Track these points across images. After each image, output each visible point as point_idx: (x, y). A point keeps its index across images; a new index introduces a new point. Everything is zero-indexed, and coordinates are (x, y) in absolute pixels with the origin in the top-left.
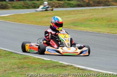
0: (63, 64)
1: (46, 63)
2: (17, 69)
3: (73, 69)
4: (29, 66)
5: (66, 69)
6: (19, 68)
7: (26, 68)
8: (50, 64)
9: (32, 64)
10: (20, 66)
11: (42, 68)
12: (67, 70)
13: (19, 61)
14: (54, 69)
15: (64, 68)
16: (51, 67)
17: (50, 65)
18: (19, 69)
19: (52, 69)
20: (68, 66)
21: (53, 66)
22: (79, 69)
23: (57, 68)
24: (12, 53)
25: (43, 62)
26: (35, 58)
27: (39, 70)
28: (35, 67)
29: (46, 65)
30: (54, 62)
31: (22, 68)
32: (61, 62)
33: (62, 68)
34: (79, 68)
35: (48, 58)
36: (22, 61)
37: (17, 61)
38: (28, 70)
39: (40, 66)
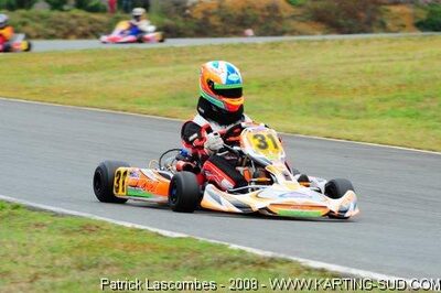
1: (181, 249)
3: (300, 272)
4: (121, 261)
8: (199, 252)
9: (128, 251)
10: (86, 262)
11: (175, 268)
15: (263, 269)
16: (212, 265)
17: (202, 257)
19: (220, 273)
20: (272, 260)
21: (218, 262)
23: (235, 268)
24: (17, 207)
28: (147, 265)
30: (210, 245)
31: (96, 266)
32: (235, 247)
34: (322, 272)
35: (175, 231)
36: (80, 239)
37: (62, 240)
39: (166, 261)
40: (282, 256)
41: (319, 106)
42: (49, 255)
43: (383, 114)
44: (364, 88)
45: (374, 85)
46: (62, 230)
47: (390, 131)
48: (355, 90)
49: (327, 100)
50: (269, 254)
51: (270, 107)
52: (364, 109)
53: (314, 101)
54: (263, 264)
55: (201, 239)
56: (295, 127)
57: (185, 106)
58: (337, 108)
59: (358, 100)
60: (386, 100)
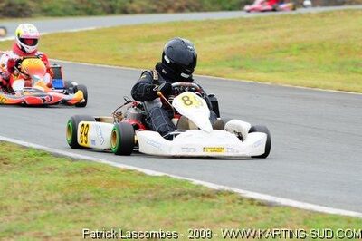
0: (202, 189)
1: (151, 186)
2: (62, 203)
3: (234, 202)
4: (99, 196)
5: (213, 204)
6: (67, 202)
7: (89, 202)
8: (162, 187)
9: (108, 188)
10: (70, 196)
11: (139, 200)
12: (216, 205)
13: (67, 179)
14: (175, 204)
15: (206, 199)
16: (168, 197)
17: (163, 191)
18: (68, 204)
19: (171, 204)
20: (219, 193)
21: (174, 195)
22: (252, 204)
23: (187, 199)
24: (45, 154)
25: (142, 183)
26: (116, 171)
27: (129, 207)
28: (118, 198)
29: (151, 192)
30: (176, 182)
31: (78, 200)
32: (196, 182)
33: (202, 201)
34: (252, 201)
35: (157, 170)
36: (79, 178)
37: (61, 180)
38: (97, 207)
39: (134, 195)
42: (45, 192)
46: (67, 172)
51: (302, 66)
55: (174, 177)
57: (233, 67)
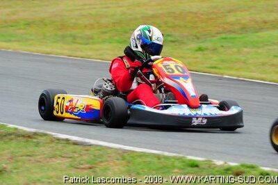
40: (42, 131)
41: (63, 37)
43: (104, 41)
44: (92, 25)
45: (98, 23)
47: (109, 52)
48: (86, 26)
49: (69, 33)
50: (33, 130)
52: (92, 38)
53: (60, 33)
54: (29, 137)
56: (48, 50)
58: (74, 37)
59: (88, 33)
60: (106, 32)
